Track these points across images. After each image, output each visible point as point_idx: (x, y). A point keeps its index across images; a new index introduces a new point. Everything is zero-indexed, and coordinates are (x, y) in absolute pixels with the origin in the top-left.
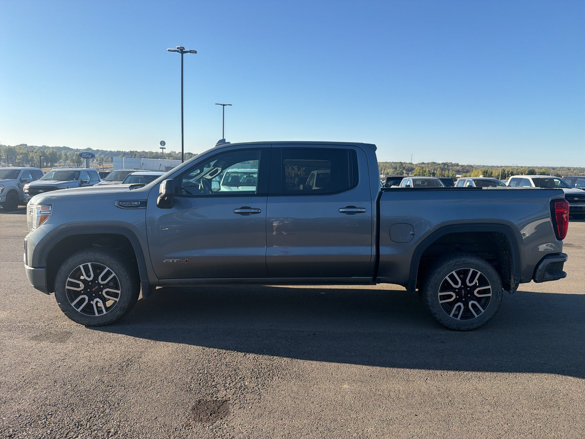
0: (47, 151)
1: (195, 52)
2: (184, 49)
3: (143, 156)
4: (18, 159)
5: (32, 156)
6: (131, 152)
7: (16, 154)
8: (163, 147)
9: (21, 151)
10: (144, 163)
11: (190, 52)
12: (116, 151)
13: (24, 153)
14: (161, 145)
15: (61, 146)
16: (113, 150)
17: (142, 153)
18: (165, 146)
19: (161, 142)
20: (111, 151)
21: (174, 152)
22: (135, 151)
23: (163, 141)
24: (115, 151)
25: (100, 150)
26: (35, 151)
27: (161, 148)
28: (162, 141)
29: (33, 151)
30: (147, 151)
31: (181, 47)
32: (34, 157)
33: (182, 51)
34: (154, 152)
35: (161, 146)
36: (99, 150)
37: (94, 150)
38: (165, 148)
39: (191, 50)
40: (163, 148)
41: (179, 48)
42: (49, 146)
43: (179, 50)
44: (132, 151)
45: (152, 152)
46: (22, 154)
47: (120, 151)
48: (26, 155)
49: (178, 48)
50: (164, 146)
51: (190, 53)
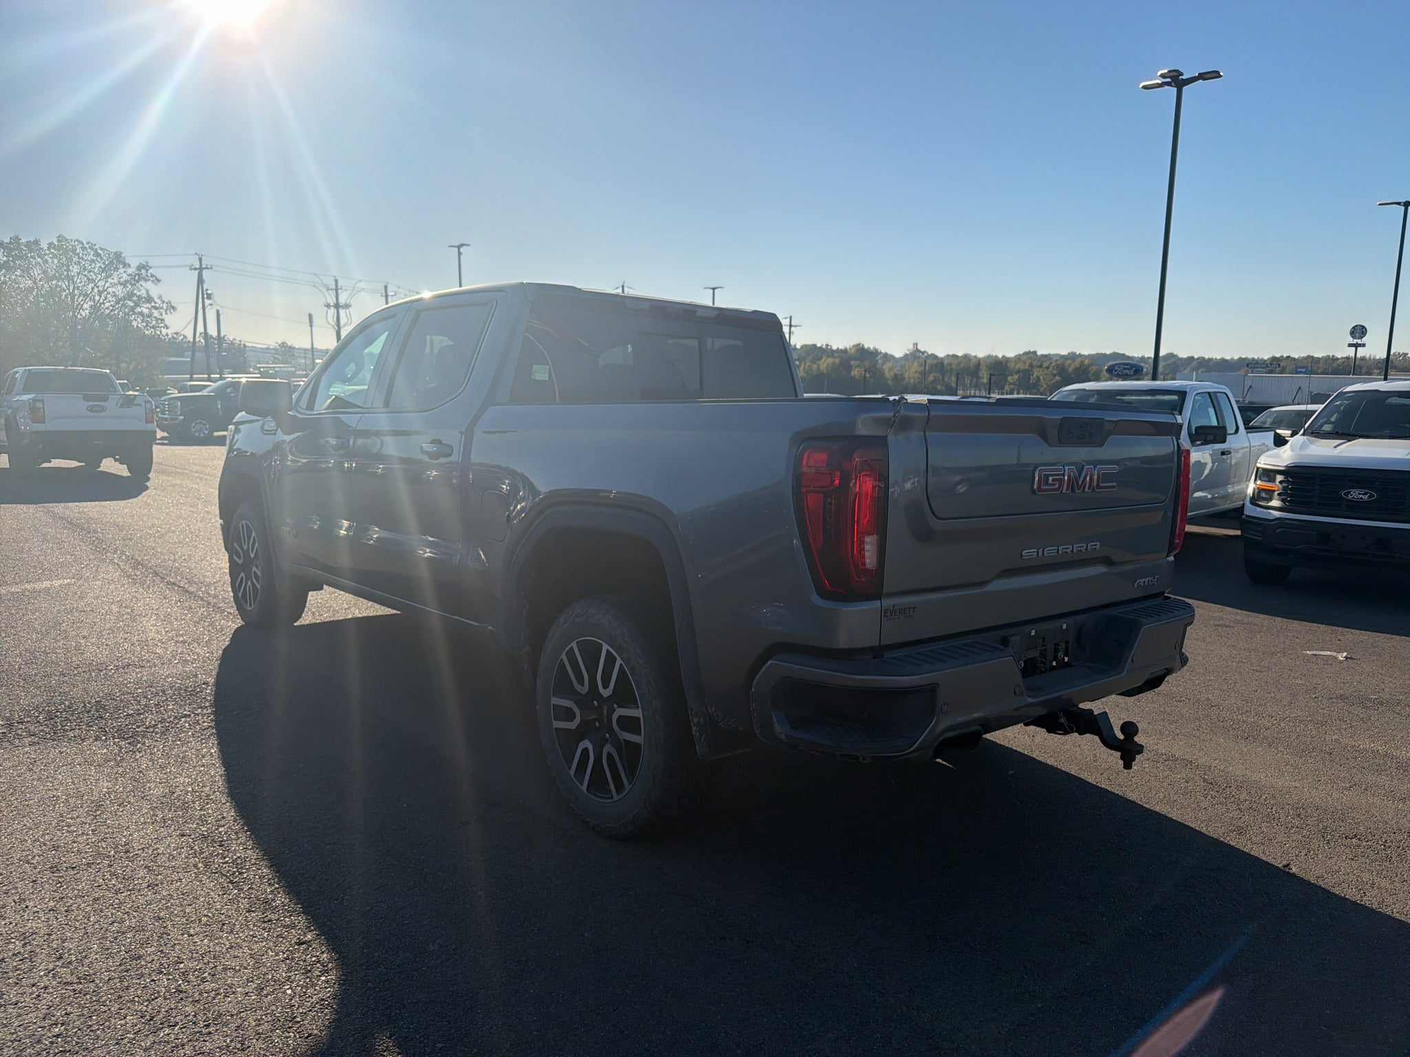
0: (1070, 365)
1: (1216, 75)
2: (1182, 74)
3: (1301, 370)
4: (1010, 384)
5: (1037, 376)
6: (1274, 359)
7: (1007, 373)
8: (1359, 341)
9: (1017, 367)
10: (1302, 387)
11: (1202, 76)
12: (1236, 358)
13: (1025, 371)
14: (1352, 337)
15: (1108, 353)
16: (1228, 357)
17: (1304, 361)
18: (1364, 340)
19: (1354, 328)
20: (1223, 360)
21: (1403, 353)
22: (1285, 356)
23: (1361, 326)
24: (1232, 359)
25: (1196, 357)
26: (1045, 364)
27: (1350, 345)
28: (1357, 326)
29: (1041, 366)
30: (1318, 354)
31: (1169, 72)
32: (1041, 377)
33: (1176, 80)
34: (1339, 357)
35: (1352, 339)
36: (1193, 357)
37: (1182, 358)
38: (1364, 345)
39: (1201, 72)
40: (1356, 346)
41: (1166, 75)
42: (1082, 353)
43: (1169, 80)
44: (1278, 355)
45: (1333, 356)
46: (1018, 372)
47: (1246, 358)
48: (1026, 374)
49: (1163, 76)
50: (1361, 338)
51: (1204, 79)
